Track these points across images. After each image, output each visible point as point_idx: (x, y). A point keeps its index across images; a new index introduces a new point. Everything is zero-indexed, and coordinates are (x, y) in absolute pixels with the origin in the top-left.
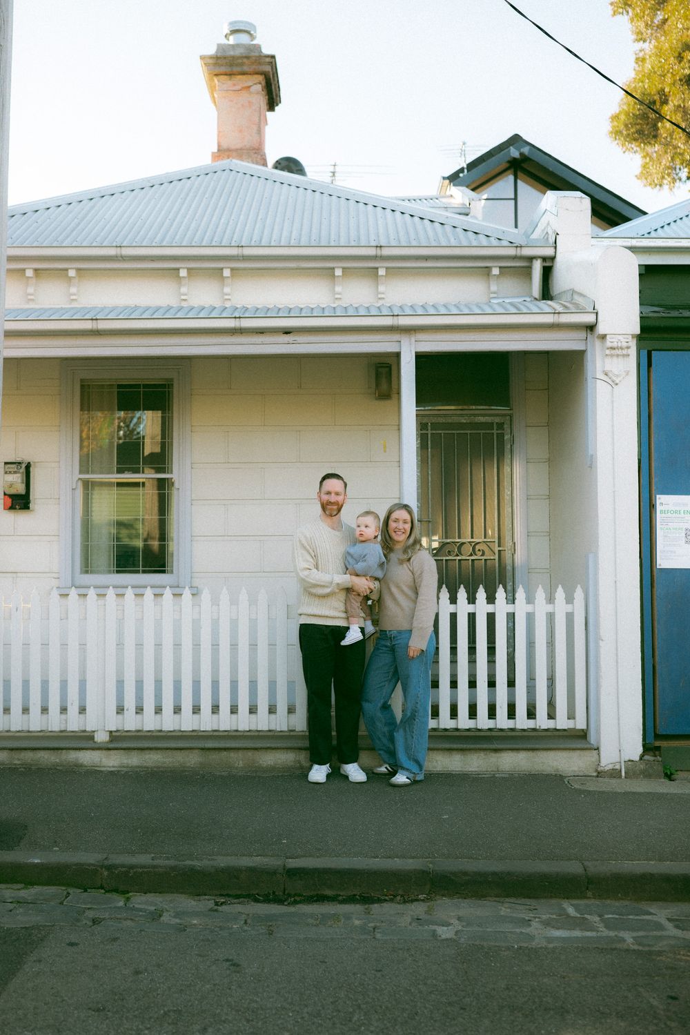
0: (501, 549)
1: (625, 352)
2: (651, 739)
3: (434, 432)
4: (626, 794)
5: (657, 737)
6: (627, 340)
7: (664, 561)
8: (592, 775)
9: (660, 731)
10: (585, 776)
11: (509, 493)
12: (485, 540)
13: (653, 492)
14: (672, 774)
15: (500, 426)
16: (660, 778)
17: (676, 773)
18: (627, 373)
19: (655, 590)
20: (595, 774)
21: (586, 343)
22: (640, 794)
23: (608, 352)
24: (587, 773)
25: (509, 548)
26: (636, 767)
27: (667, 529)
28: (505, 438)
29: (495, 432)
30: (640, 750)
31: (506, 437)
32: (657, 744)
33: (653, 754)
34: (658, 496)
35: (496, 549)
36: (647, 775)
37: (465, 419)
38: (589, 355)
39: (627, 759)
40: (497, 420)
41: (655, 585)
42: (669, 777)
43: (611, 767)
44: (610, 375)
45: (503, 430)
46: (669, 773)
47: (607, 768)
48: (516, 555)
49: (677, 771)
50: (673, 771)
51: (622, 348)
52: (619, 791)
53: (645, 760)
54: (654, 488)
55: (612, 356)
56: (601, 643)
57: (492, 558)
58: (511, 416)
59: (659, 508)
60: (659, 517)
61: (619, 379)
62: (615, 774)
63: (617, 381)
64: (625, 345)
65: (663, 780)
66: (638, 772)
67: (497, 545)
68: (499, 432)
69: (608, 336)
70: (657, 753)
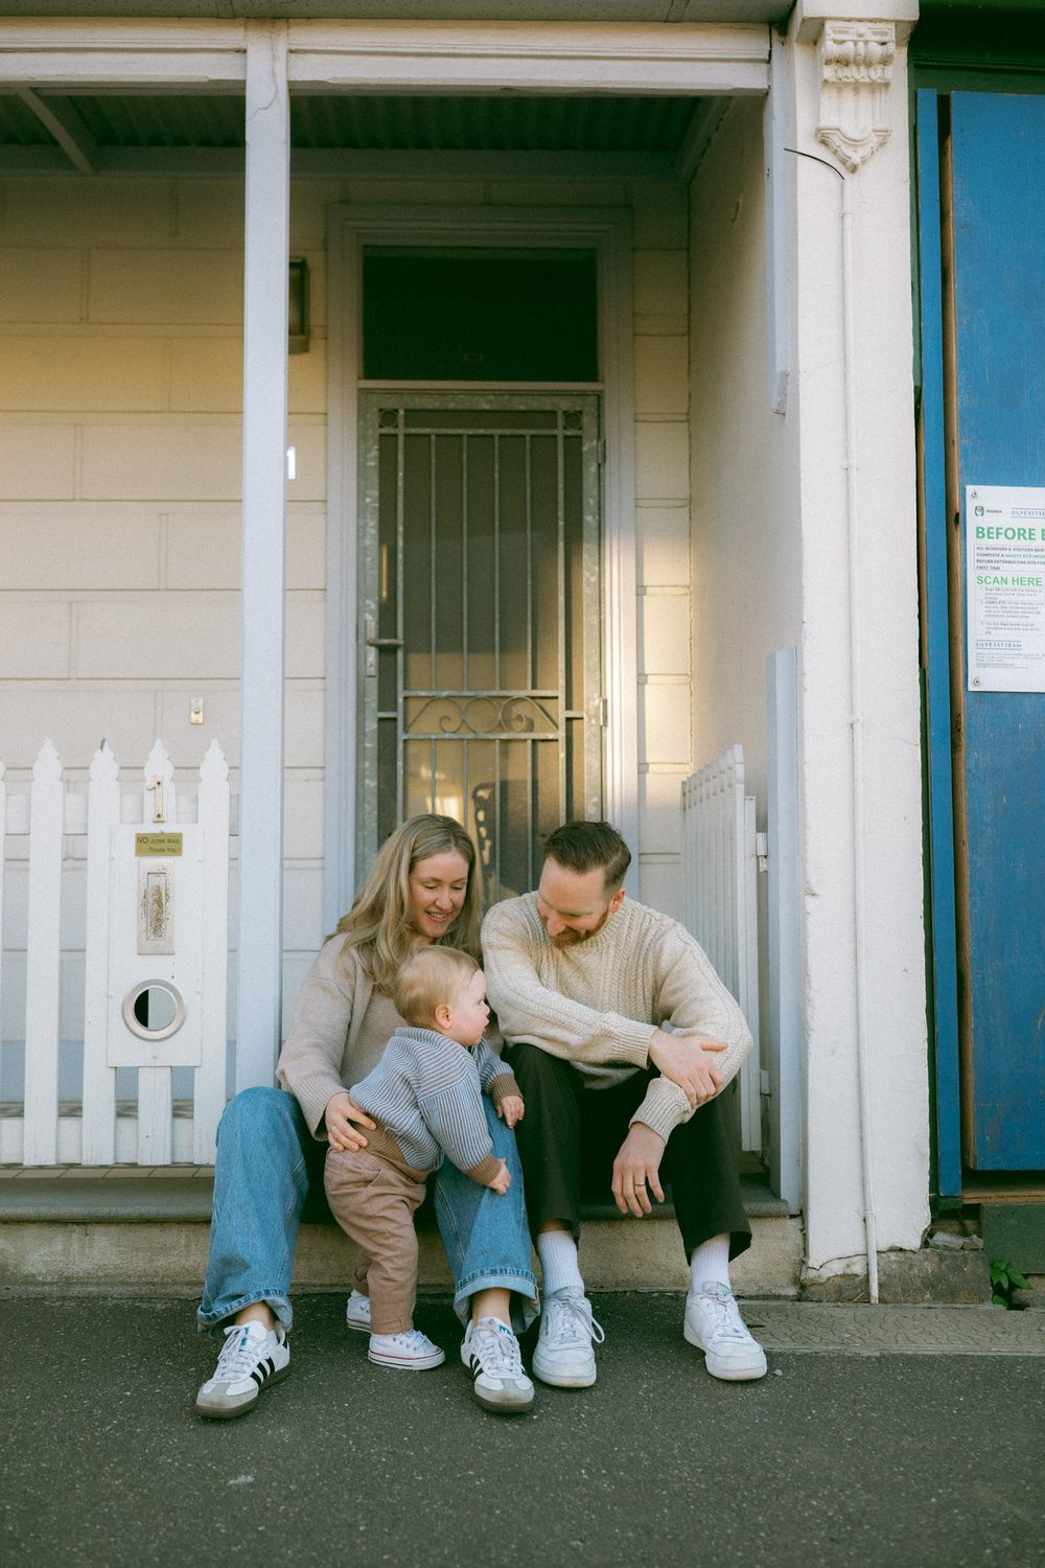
0: (571, 714)
1: (876, 74)
2: (952, 1184)
3: (413, 431)
4: (884, 1361)
5: (972, 1178)
6: (885, 39)
7: (987, 672)
8: (782, 1292)
9: (983, 1162)
10: (766, 1297)
11: (594, 579)
12: (535, 693)
13: (957, 479)
14: (1013, 1286)
15: (573, 418)
16: (982, 1301)
17: (1025, 1283)
18: (884, 137)
19: (963, 753)
20: (792, 1291)
21: (770, 71)
22: (930, 1362)
23: (828, 73)
24: (767, 1288)
25: (592, 712)
26: (911, 1267)
27: (996, 580)
28: (585, 449)
29: (560, 432)
30: (924, 1218)
31: (588, 446)
32: (971, 1197)
33: (957, 1228)
34: (970, 489)
35: (562, 714)
36: (943, 1291)
37: (488, 402)
38: (776, 104)
39: (884, 1246)
40: (565, 405)
41: (964, 740)
42: (1008, 1296)
43: (837, 1268)
44: (836, 140)
45: (581, 428)
46: (1006, 1285)
47: (826, 1273)
48: (609, 730)
49: (1026, 1276)
50: (1017, 1278)
51: (868, 64)
52: (865, 1353)
53: (937, 1247)
54: (958, 464)
55: (840, 86)
56: (811, 904)
57: (550, 736)
58: (599, 397)
59: (972, 521)
60: (974, 546)
61: (863, 152)
62: (852, 1290)
63: (856, 158)
64: (877, 51)
65: (988, 1306)
66: (918, 1282)
67: (562, 702)
68: (569, 433)
69: (828, 25)
70: (968, 1223)
